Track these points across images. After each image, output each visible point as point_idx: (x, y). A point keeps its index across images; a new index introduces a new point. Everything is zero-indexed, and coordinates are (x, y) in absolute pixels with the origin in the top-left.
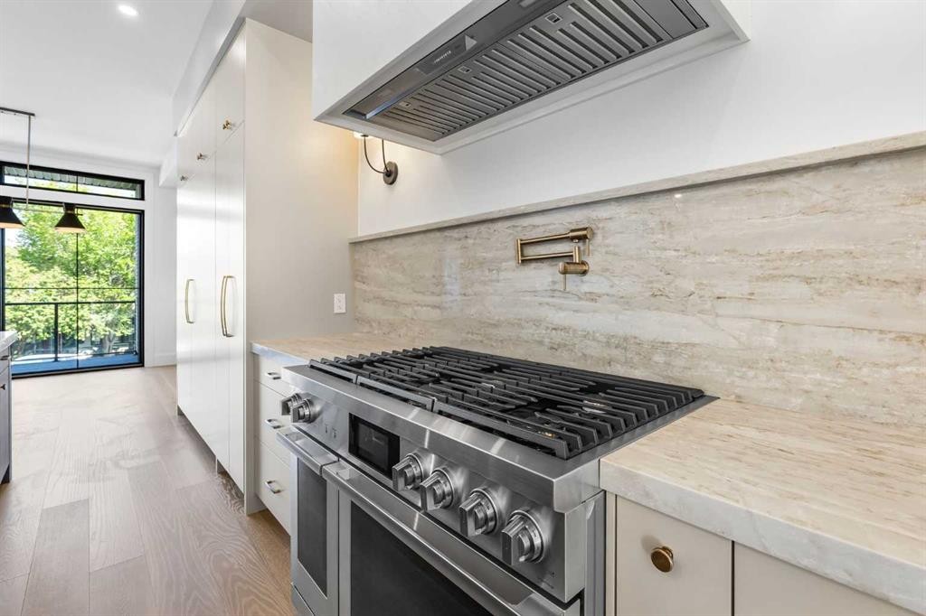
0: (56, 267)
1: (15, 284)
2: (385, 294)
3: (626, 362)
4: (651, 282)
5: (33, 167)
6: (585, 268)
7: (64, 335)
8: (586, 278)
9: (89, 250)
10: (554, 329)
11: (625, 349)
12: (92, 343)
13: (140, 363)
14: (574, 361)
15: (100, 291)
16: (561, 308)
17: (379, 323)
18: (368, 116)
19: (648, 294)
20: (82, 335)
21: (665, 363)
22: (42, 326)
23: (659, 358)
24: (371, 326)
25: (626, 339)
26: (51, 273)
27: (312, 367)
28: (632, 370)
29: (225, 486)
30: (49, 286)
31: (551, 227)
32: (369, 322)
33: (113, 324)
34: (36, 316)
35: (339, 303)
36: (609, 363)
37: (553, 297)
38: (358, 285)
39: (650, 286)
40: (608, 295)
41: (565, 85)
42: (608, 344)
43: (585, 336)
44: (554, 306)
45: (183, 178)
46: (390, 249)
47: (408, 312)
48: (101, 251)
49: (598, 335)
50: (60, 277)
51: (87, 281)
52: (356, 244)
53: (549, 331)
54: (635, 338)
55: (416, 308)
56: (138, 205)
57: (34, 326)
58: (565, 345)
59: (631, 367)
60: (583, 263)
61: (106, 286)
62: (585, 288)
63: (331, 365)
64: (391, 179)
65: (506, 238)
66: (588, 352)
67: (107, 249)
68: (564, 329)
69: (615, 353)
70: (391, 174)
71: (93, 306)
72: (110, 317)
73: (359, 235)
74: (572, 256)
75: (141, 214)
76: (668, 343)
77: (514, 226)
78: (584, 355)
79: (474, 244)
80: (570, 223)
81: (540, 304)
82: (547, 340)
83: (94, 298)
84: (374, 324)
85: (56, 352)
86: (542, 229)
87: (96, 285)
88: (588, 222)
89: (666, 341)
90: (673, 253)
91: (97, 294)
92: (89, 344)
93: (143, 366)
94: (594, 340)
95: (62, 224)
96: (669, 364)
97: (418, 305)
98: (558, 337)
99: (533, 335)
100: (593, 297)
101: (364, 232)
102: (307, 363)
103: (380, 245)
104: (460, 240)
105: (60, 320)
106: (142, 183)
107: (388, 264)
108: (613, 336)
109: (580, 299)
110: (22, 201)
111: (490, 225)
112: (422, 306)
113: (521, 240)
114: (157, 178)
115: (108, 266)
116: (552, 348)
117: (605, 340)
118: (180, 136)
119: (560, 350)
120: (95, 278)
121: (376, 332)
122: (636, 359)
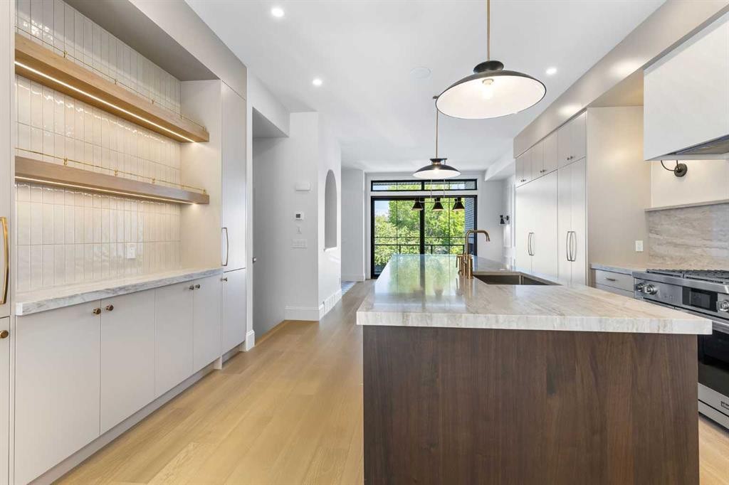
2: (679, 241)
32: (663, 257)
35: (639, 246)
38: (653, 236)
45: (523, 180)
47: (698, 251)
52: (651, 212)
55: (705, 249)
56: (473, 193)
64: (681, 174)
70: (682, 171)
75: (475, 197)
84: (667, 258)
97: (707, 247)
101: (654, 205)
103: (672, 212)
106: (475, 180)
107: (679, 224)
112: (711, 248)
114: (484, 176)
121: (669, 263)
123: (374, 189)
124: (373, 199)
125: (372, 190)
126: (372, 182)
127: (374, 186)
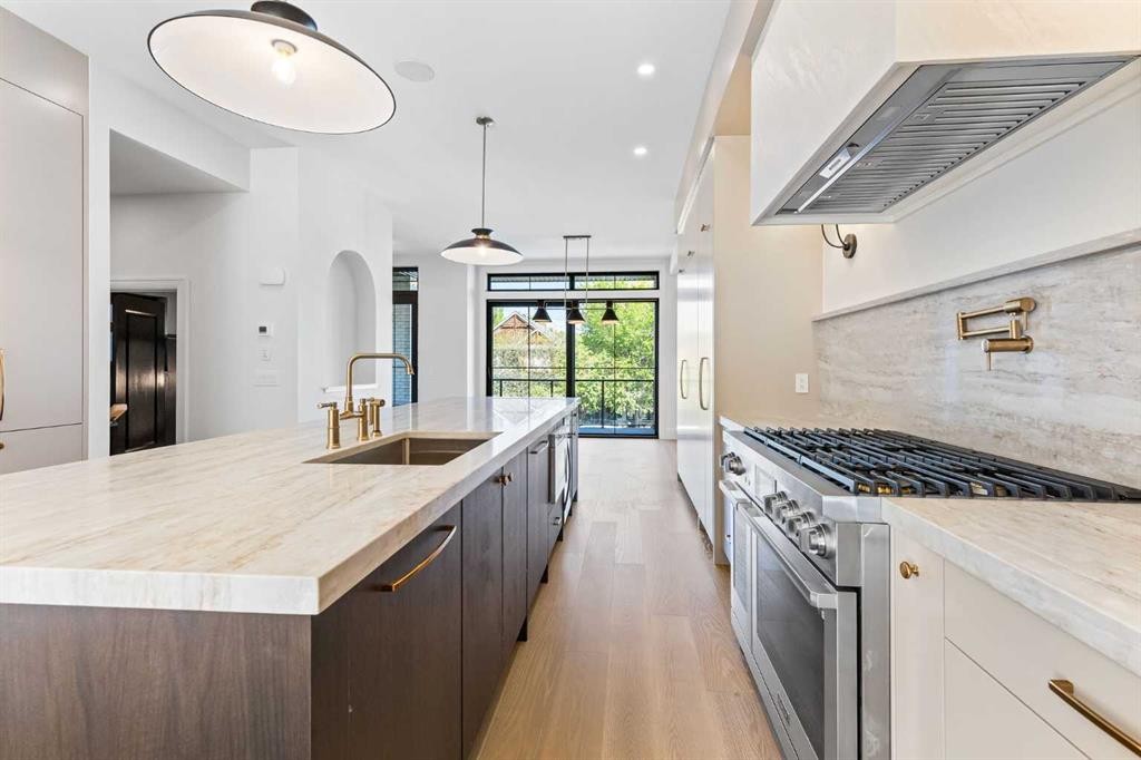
0: (604, 351)
1: (581, 365)
2: (845, 374)
3: (1073, 456)
4: (1100, 360)
5: (591, 274)
6: (1029, 344)
7: (609, 409)
8: (1030, 355)
9: (626, 334)
10: (999, 415)
11: (1072, 440)
12: (627, 417)
13: (656, 436)
14: (1019, 452)
15: (632, 371)
16: (1005, 392)
17: (839, 404)
18: (800, 210)
19: (1097, 374)
20: (619, 410)
21: (1115, 459)
22: (596, 400)
23: (1108, 453)
24: (832, 407)
25: (1073, 429)
26: (601, 355)
27: (746, 433)
28: (1080, 466)
29: (703, 540)
30: (599, 366)
31: (995, 298)
33: (641, 402)
34: (592, 392)
35: (802, 383)
36: (1055, 456)
37: (997, 377)
38: (822, 365)
39: (1099, 364)
40: (1053, 376)
41: (992, 144)
42: (1053, 433)
43: (1029, 424)
44: (998, 388)
45: (681, 271)
46: (850, 326)
47: (863, 393)
48: (634, 334)
49: (1043, 423)
50: (607, 359)
51: (623, 362)
52: (820, 322)
53: (993, 417)
54: (1083, 427)
55: (871, 389)
56: (653, 294)
57: (591, 400)
58: (1009, 434)
59: (1079, 462)
60: (1027, 339)
61: (636, 366)
62: (1030, 368)
63: (762, 434)
64: (849, 252)
65: (950, 309)
66: (1033, 443)
67: (638, 333)
68: (1009, 415)
69: (1063, 444)
70: (850, 247)
71: (629, 384)
72: (639, 394)
73: (824, 312)
74: (1008, 331)
75: (657, 301)
76: (1119, 435)
77: (960, 298)
78: (1029, 446)
79: (921, 319)
80: (1014, 293)
81: (985, 386)
82: (991, 428)
83: (628, 377)
84: (834, 406)
85: (603, 423)
86: (985, 301)
87: (630, 366)
88: (1033, 291)
89: (1116, 432)
90: (1124, 324)
91: (630, 373)
92: (624, 418)
93: (657, 438)
94: (1039, 428)
95: (605, 318)
96: (1120, 461)
97: (872, 386)
98: (1002, 424)
99: (977, 421)
100: (1035, 378)
101: (827, 309)
102: (742, 429)
103: (840, 322)
104: (909, 314)
105: (606, 396)
106: (656, 274)
107: (846, 342)
108: (1059, 424)
109: (1025, 380)
110: (583, 301)
111: (936, 297)
113: (963, 314)
114: (668, 267)
115: (638, 347)
116: (996, 436)
117: (1050, 429)
118: (680, 232)
119: (1004, 439)
120: (629, 360)
121: (837, 414)
122: (1084, 452)
123: (492, 288)
124: (491, 304)
125: (489, 290)
126: (490, 276)
127: (492, 284)
